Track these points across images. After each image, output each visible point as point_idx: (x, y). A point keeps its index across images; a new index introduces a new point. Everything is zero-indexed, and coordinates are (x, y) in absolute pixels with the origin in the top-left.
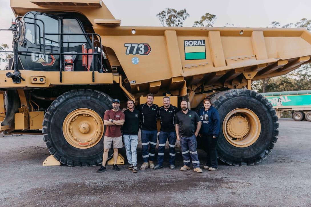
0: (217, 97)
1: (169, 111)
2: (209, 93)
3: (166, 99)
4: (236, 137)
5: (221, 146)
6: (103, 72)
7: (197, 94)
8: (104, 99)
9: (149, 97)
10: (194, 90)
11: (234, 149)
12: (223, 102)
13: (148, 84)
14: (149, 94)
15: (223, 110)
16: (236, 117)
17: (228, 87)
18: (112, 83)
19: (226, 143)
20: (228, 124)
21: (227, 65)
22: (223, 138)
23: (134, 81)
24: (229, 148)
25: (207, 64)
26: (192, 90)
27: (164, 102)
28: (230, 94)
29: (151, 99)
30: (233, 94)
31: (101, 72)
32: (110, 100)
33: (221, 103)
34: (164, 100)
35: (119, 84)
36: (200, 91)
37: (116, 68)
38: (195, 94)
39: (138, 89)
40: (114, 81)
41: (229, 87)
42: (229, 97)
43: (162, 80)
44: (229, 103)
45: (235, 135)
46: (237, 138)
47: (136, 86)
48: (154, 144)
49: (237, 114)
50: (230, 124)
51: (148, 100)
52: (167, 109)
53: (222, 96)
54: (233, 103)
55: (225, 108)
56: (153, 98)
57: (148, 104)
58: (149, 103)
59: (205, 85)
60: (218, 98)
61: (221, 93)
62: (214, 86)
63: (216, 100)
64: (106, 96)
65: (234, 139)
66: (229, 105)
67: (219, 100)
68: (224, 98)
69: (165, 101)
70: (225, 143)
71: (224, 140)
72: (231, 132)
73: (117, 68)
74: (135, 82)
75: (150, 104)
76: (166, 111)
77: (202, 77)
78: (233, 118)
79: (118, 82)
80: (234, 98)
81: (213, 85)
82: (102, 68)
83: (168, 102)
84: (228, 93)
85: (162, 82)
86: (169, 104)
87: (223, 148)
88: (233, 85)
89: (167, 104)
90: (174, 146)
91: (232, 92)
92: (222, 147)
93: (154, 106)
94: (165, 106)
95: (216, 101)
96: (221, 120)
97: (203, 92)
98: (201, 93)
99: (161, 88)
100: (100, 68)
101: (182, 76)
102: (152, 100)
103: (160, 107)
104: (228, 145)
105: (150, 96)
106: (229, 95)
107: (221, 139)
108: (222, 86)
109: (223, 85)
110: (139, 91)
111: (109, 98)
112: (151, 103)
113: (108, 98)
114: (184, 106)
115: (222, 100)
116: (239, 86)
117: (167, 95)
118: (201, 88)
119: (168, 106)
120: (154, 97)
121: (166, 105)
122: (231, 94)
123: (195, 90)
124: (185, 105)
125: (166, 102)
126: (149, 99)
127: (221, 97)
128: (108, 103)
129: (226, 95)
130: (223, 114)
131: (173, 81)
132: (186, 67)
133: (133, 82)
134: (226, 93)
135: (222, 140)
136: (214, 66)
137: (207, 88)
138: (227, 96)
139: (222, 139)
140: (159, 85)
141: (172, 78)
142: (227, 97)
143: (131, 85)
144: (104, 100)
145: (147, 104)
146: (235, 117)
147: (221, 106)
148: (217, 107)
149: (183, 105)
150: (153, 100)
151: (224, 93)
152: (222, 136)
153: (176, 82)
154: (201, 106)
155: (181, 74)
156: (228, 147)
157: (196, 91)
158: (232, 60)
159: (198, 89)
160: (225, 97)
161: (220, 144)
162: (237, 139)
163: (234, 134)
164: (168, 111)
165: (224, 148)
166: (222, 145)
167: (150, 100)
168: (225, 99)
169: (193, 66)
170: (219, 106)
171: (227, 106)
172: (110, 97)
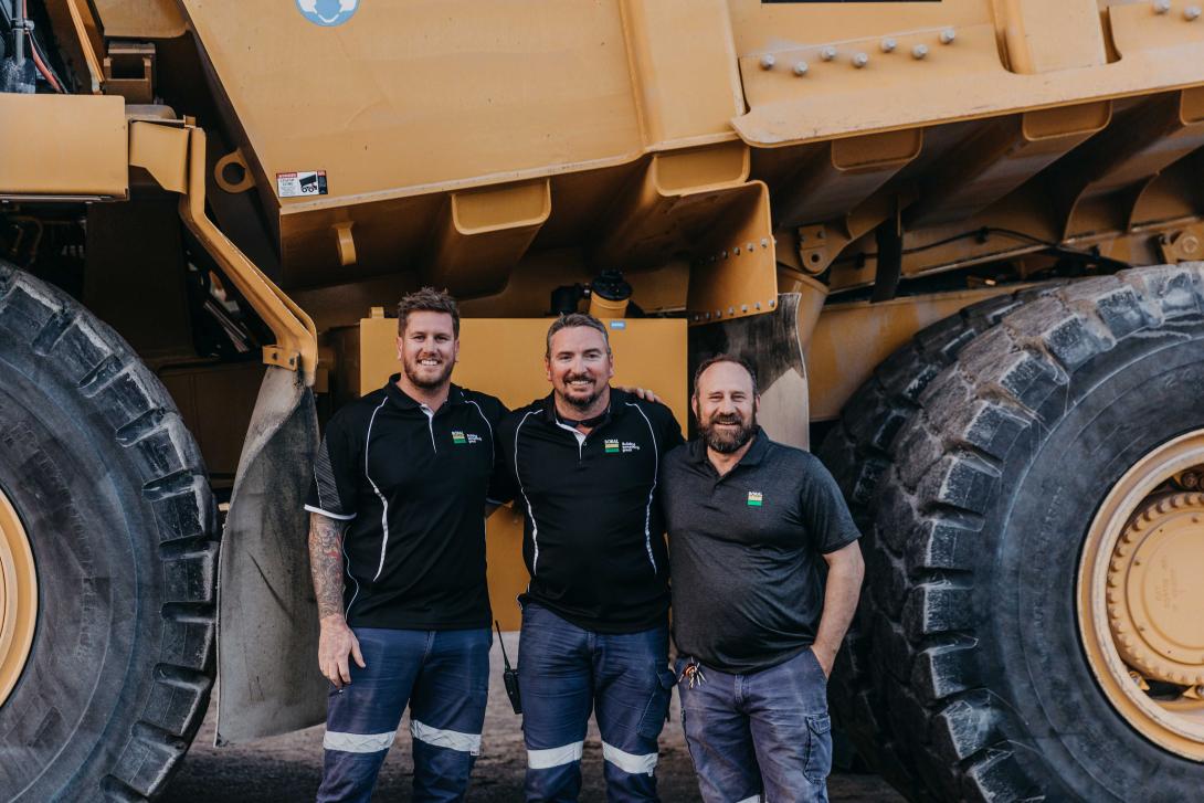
0: (1037, 330)
1: (611, 445)
2: (938, 296)
3: (573, 337)
4: (1176, 675)
5: (1066, 751)
6: (38, 91)
7: (841, 299)
8: (44, 333)
9: (420, 321)
10: (821, 267)
11: (1171, 783)
12: (1088, 370)
13: (438, 205)
14: (417, 298)
15: (1087, 443)
16: (1188, 503)
17: (1095, 249)
18: (120, 186)
19: (1109, 731)
20: (1120, 564)
21: (1114, 55)
22: (1080, 679)
23: (311, 180)
24: (1133, 771)
25: (948, 43)
26: (806, 271)
27: (561, 366)
28: (1143, 306)
29: (439, 337)
30: (1167, 308)
31: (14, 90)
32: (97, 341)
33: (1066, 379)
34: (559, 348)
35: (179, 200)
36: (869, 274)
37: (140, 57)
38: (829, 300)
39: (347, 247)
40: (137, 175)
41: (1109, 247)
42: (1134, 334)
43: (558, 168)
44: (1139, 387)
45: (1177, 654)
46: (1187, 688)
47: (322, 226)
48: (458, 741)
49: (1192, 481)
50: (1134, 562)
51: (413, 346)
52: (587, 423)
53: (1075, 323)
54: (1168, 381)
55: (1105, 429)
56: (456, 328)
57: (415, 381)
58: (423, 371)
59: (908, 226)
60: (1046, 335)
61: (1064, 300)
62: (980, 236)
63: (1025, 356)
64: (56, 308)
65: (1164, 690)
66: (1136, 398)
67: (1050, 360)
68: (1095, 341)
69: (568, 355)
70: (1096, 728)
71: (1089, 698)
72: (1139, 631)
73: (157, 60)
74: (324, 190)
75: (428, 387)
76: (581, 439)
77: (902, 158)
78: (1159, 510)
79: (172, 182)
80: (1169, 338)
81: (975, 226)
82: (28, 54)
83: (597, 364)
84: (1130, 301)
85: (561, 186)
86: (601, 382)
87: (1083, 773)
88: (1139, 235)
89: (578, 378)
90: (653, 758)
91: (1159, 291)
92: (1071, 761)
93: (464, 406)
94: (568, 399)
95: (1032, 366)
96: (1068, 529)
97: (893, 285)
98: (875, 294)
99: (539, 244)
100: (10, 52)
101: (736, 145)
102: (446, 347)
103: (521, 411)
104: (1121, 742)
105: (422, 308)
106: (1132, 315)
107: (1067, 689)
108: (1044, 235)
109: (1059, 233)
110: (350, 266)
111: (85, 329)
112: (436, 374)
113: (78, 321)
114: (727, 406)
115: (1076, 354)
116: (1191, 244)
117: (599, 303)
118: (874, 249)
119: (594, 398)
120: (463, 322)
121: (573, 390)
122: (1154, 309)
123: (828, 271)
124: (735, 396)
125: (577, 365)
126: (421, 336)
127: (1068, 335)
128: (75, 369)
129: (1106, 312)
130: (1083, 482)
131: (656, 186)
132: (771, 61)
133: (304, 182)
134: (1115, 300)
135: (1078, 705)
136: (1008, 63)
137: (924, 253)
138: (1119, 326)
139: (1076, 696)
140: (534, 214)
141: (647, 158)
142: (1115, 334)
143: (283, 212)
144: (37, 342)
145: (405, 385)
146: (1179, 500)
147: (1070, 412)
148: (1033, 414)
149: (718, 396)
150: (457, 345)
151: (1095, 299)
152: (1073, 669)
153: (684, 192)
154: (880, 410)
155: (731, 128)
156: (1120, 766)
157: (832, 279)
158: (1161, 13)
159: (851, 258)
160: (1100, 331)
161: (1054, 734)
162: (1190, 693)
163: (1163, 647)
164: (595, 440)
165: (1093, 770)
166: (1072, 742)
167: (429, 345)
168: (1105, 348)
169: (829, 60)
170: (1050, 413)
171: (1121, 411)
172: (91, 318)
